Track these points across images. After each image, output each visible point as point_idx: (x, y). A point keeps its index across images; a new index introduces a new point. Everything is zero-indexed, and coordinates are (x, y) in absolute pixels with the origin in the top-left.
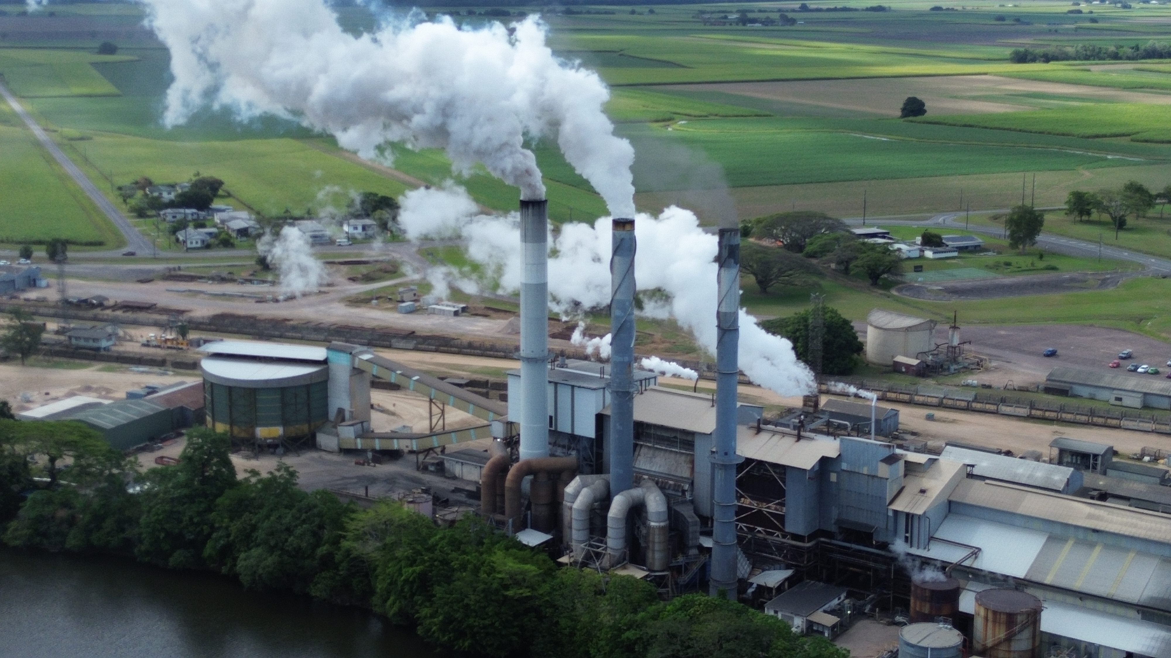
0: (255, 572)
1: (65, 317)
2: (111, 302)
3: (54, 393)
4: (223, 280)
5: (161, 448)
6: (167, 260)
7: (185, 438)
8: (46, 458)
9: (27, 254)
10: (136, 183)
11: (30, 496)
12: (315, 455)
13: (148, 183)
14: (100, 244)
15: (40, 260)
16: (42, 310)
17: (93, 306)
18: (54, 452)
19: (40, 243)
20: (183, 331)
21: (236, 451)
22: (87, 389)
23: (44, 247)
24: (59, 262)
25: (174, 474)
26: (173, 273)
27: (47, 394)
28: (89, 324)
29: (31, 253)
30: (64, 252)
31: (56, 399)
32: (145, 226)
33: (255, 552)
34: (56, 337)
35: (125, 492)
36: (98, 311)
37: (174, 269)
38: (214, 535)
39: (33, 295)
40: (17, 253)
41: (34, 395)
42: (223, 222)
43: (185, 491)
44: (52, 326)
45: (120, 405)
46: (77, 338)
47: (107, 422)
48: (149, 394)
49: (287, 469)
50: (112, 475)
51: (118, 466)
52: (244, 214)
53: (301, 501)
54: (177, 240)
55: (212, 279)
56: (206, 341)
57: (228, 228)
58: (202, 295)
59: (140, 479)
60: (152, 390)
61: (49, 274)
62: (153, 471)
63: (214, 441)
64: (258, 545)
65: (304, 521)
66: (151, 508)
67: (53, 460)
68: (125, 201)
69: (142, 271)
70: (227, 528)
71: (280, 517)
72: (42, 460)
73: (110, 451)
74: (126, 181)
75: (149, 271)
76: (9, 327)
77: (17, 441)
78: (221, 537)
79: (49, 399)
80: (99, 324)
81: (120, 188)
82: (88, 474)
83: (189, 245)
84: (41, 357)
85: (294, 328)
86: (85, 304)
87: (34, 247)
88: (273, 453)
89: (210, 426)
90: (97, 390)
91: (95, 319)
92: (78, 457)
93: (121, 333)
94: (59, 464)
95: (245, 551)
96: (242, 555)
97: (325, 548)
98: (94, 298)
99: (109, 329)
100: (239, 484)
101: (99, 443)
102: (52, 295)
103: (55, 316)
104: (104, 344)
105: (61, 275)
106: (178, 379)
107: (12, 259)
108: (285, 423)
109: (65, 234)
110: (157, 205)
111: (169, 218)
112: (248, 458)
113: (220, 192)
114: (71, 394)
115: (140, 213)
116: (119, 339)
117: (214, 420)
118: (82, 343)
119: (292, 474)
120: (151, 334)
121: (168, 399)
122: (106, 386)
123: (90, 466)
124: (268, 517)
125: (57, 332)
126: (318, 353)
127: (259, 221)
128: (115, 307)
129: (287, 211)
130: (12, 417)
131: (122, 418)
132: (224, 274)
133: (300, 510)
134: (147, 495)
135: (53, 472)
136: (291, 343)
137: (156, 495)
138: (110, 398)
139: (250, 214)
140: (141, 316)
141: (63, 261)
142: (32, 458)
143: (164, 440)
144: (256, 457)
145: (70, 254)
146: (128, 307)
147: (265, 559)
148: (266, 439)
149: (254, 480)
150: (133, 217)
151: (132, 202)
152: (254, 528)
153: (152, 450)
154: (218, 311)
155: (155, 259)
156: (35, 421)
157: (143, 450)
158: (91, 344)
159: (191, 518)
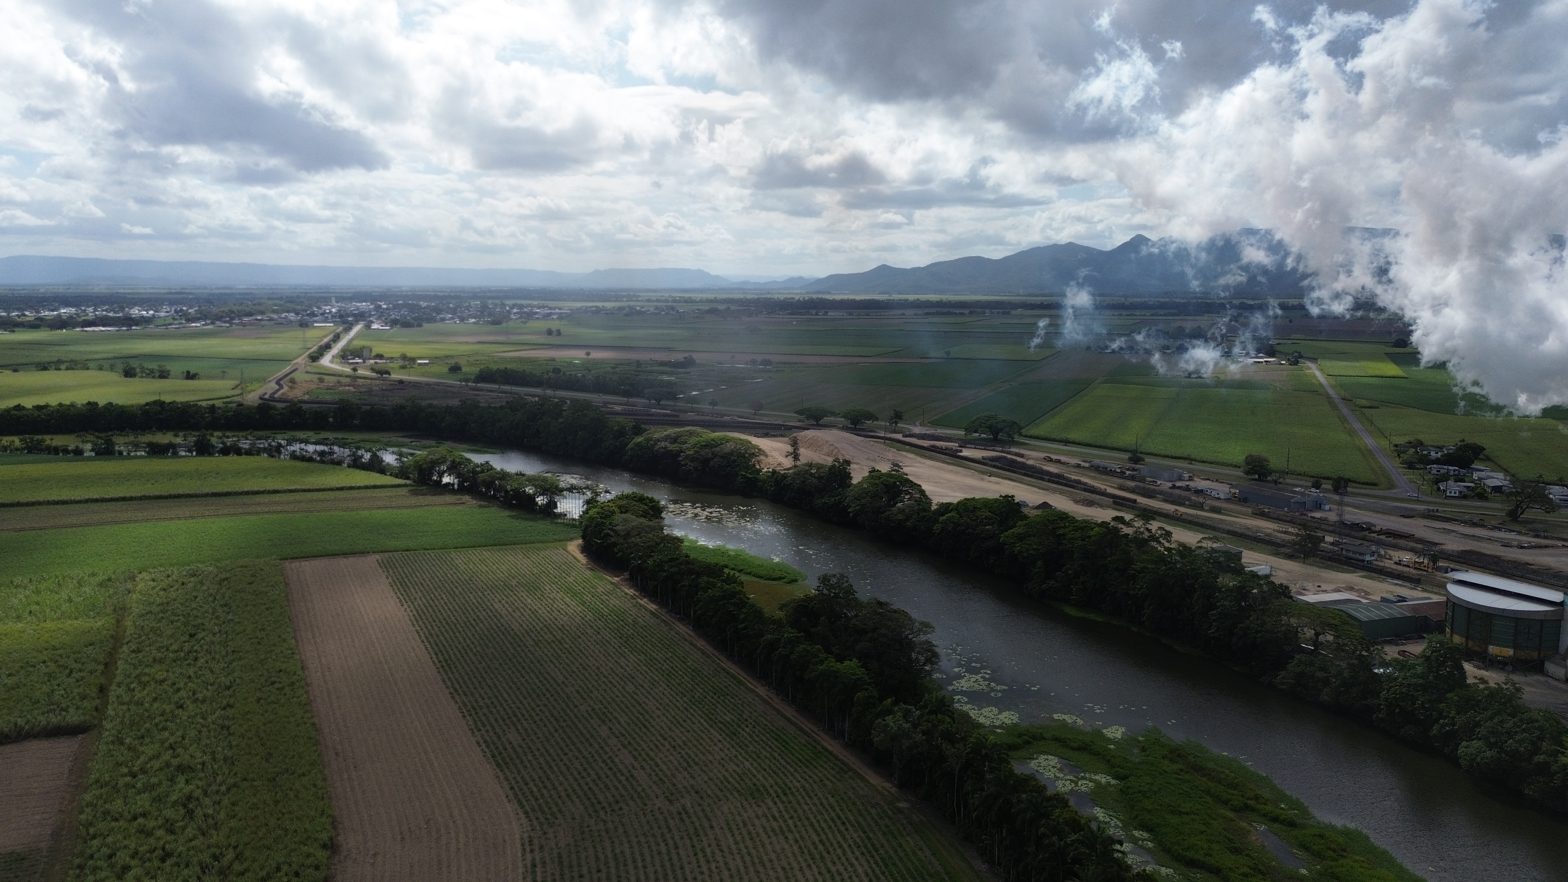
0: (1474, 760)
1: (1340, 534)
2: (1378, 528)
3: (1324, 587)
4: (1474, 525)
5: (1405, 644)
6: (1428, 503)
7: (1426, 641)
8: (1313, 632)
9: (1317, 486)
10: (1410, 443)
11: (1297, 657)
12: (1542, 679)
13: (1420, 443)
14: (1375, 485)
15: (1326, 491)
16: (1323, 527)
17: (1363, 529)
18: (1319, 629)
19: (1328, 478)
20: (1434, 559)
21: (1469, 660)
22: (1351, 589)
23: (1331, 482)
24: (1341, 494)
25: (1413, 666)
26: (1431, 513)
27: (1319, 586)
28: (1359, 542)
29: (1321, 485)
30: (1345, 487)
31: (1325, 591)
32: (1413, 475)
33: (1476, 744)
34: (1331, 547)
35: (1371, 670)
36: (1366, 533)
37: (1433, 511)
38: (1441, 721)
39: (1318, 515)
40: (1310, 484)
41: (1309, 585)
42: (1480, 479)
43: (1421, 681)
44: (1329, 539)
45: (1374, 604)
46: (1347, 551)
47: (1363, 616)
48: (1399, 602)
49: (1514, 684)
50: (1361, 655)
51: (1368, 650)
52: (1501, 475)
53: (1523, 713)
54: (1439, 489)
55: (1465, 523)
56: (1453, 570)
57: (1484, 484)
58: (1453, 534)
59: (1384, 664)
60: (1403, 599)
61: (1330, 501)
62: (1396, 660)
63: (1450, 648)
64: (1480, 739)
65: (1524, 730)
66: (1391, 687)
67: (1317, 634)
68: (1399, 455)
69: (1406, 509)
70: (1453, 718)
71: (1502, 722)
72: (1310, 633)
73: (1362, 638)
74: (1401, 440)
75: (1412, 510)
76: (1297, 535)
77: (1292, 616)
78: (1447, 725)
79: (1320, 590)
80: (1366, 543)
81: (1396, 446)
82: (1343, 651)
83: (1448, 494)
84: (1318, 560)
85: (1534, 572)
86: (1357, 527)
87: (1323, 481)
88: (1502, 669)
89: (1448, 636)
90: (1358, 591)
91: (1363, 539)
92: (1336, 637)
93: (1383, 552)
94: (1321, 638)
95: (1467, 741)
96: (1464, 743)
97: (1542, 757)
98: (1364, 523)
99: (1374, 548)
100: (1469, 686)
101: (1355, 630)
102: (1333, 517)
103: (1331, 532)
104: (1368, 558)
105: (1341, 504)
106: (1426, 595)
107: (1306, 487)
108: (1515, 647)
109: (1348, 475)
110: (1426, 461)
111: (1434, 472)
112: (1479, 668)
113: (1481, 456)
114: (1337, 590)
115: (1410, 466)
116: (1380, 555)
117: (1452, 632)
118: (1351, 554)
119: (1518, 690)
120: (1407, 557)
121: (1414, 608)
122: (1365, 589)
123: (1346, 645)
124: (1491, 718)
125: (1332, 544)
126: (1556, 596)
127: (1512, 482)
128: (1380, 532)
129: (1541, 476)
130: (1291, 597)
131: (1375, 615)
132: (1476, 520)
133: (1521, 720)
134: (1389, 677)
135: (1316, 643)
136: (1530, 583)
137: (1396, 679)
138: (1368, 599)
139: (1505, 475)
140: (1402, 542)
141: (1345, 494)
142: (1302, 630)
143: (1407, 639)
144: (1486, 668)
145: (1349, 489)
146: (1390, 533)
147: (1485, 752)
148: (1497, 656)
149: (1482, 686)
150: (1404, 468)
151: (1405, 457)
152: (1478, 724)
153: (1397, 645)
154: (1467, 548)
155: (1418, 501)
156: (1308, 603)
157: (1390, 642)
158: (1358, 556)
159: (1423, 703)
